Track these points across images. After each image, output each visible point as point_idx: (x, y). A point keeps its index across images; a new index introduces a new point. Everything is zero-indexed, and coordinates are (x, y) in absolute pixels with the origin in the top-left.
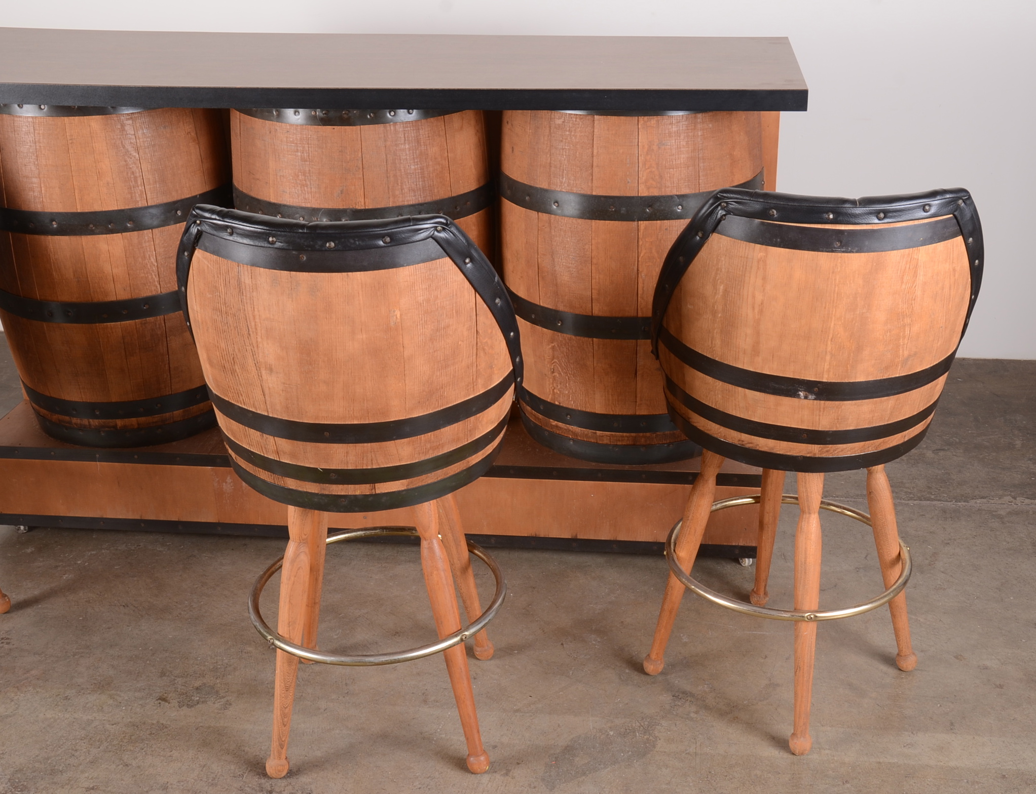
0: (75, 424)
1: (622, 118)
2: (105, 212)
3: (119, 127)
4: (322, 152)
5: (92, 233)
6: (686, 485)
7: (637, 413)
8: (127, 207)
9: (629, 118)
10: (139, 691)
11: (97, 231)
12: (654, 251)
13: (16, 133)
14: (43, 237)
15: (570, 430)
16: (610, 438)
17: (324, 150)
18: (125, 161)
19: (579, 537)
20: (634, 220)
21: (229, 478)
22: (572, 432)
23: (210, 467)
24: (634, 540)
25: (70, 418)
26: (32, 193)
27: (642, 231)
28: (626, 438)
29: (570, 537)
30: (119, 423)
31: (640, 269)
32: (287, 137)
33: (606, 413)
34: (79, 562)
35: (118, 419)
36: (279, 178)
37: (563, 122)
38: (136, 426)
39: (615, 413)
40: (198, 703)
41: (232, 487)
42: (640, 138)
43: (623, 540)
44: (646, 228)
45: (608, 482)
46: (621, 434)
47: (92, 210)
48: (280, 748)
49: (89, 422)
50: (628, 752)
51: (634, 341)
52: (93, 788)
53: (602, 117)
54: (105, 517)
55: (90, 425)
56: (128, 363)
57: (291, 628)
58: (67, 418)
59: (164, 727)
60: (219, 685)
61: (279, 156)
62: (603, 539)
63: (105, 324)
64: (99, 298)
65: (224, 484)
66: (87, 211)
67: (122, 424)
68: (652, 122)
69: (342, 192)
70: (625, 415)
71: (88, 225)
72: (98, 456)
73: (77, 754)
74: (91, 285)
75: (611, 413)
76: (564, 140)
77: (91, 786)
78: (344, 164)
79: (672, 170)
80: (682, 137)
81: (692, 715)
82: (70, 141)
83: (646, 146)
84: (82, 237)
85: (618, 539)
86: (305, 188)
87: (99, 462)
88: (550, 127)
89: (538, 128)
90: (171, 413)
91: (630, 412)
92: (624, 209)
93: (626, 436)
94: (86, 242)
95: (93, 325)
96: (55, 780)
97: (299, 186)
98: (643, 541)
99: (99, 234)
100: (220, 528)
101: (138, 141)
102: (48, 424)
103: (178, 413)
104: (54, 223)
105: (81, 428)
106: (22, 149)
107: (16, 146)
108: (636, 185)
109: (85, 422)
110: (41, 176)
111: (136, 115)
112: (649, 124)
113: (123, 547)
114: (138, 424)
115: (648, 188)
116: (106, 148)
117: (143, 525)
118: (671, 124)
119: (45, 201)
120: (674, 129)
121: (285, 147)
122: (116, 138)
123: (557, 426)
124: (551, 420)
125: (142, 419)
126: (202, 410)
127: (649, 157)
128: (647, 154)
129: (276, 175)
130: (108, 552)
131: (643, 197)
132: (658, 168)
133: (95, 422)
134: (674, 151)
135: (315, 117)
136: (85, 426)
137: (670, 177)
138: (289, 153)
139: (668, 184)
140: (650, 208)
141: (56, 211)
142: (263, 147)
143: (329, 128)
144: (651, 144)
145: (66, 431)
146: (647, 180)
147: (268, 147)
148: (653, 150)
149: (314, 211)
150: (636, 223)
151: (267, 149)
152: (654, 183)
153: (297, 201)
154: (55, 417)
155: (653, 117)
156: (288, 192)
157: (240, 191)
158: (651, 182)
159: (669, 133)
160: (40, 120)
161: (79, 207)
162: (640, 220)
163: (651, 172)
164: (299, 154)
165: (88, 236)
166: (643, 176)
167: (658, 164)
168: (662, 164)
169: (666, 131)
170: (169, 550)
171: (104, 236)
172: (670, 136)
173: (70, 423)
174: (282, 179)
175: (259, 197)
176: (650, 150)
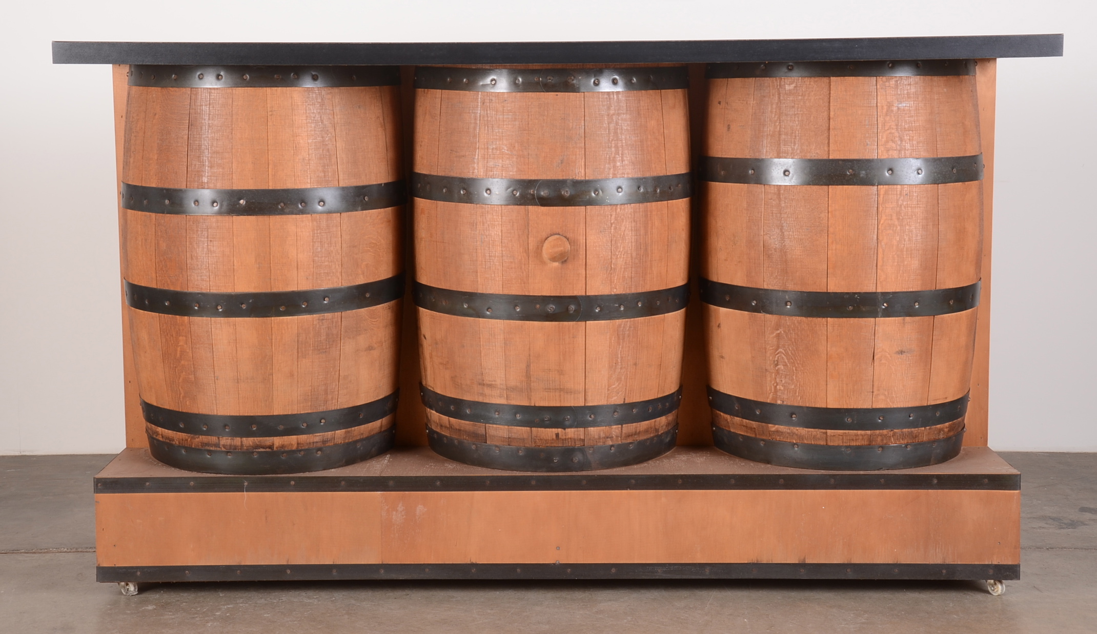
0: (224, 446)
1: (861, 78)
2: (297, 189)
3: (319, 100)
4: (544, 119)
5: (282, 212)
6: (930, 491)
7: (874, 406)
9: (867, 79)
11: (287, 210)
12: (894, 217)
13: (211, 106)
14: (227, 218)
15: (794, 433)
16: (843, 438)
17: (545, 118)
18: (322, 137)
19: (808, 561)
20: (873, 185)
21: (400, 505)
22: (797, 435)
23: (379, 492)
24: (872, 563)
25: (219, 438)
26: (221, 170)
27: (881, 196)
28: (860, 438)
29: (797, 562)
30: (277, 441)
31: (880, 238)
32: (504, 107)
33: (840, 407)
35: (276, 436)
36: (490, 151)
37: (795, 87)
38: (295, 448)
39: (849, 407)
41: (403, 516)
42: (879, 98)
43: (857, 562)
44: (886, 193)
45: (841, 491)
46: (855, 431)
47: (285, 187)
49: (241, 442)
51: (872, 319)
53: (839, 78)
54: (243, 564)
55: (242, 445)
56: (299, 366)
58: (213, 439)
61: (492, 127)
62: (835, 562)
63: (282, 318)
64: (280, 288)
65: (394, 513)
66: (279, 188)
67: (281, 443)
68: (891, 83)
69: (562, 162)
70: (860, 409)
71: (279, 203)
72: (246, 484)
75: (845, 407)
76: (796, 106)
78: (566, 132)
79: (911, 132)
80: (920, 99)
82: (270, 113)
83: (885, 107)
84: (271, 216)
85: (853, 562)
86: (522, 159)
87: (246, 492)
88: (779, 94)
89: (764, 97)
90: (334, 432)
91: (866, 406)
92: (864, 172)
93: (861, 435)
94: (274, 222)
95: (269, 318)
97: (515, 157)
98: (881, 563)
99: (288, 214)
100: (382, 571)
101: (335, 117)
102: (183, 452)
103: (340, 433)
104: (242, 202)
105: (230, 450)
106: (216, 123)
107: (209, 119)
108: (876, 147)
109: (237, 441)
110: (234, 150)
111: (336, 90)
112: (887, 84)
113: (263, 601)
114: (298, 444)
115: (888, 150)
116: (305, 121)
117: (289, 572)
118: (910, 84)
119: (234, 177)
120: (913, 90)
121: (501, 117)
122: (315, 112)
123: (777, 431)
124: (770, 425)
125: (303, 438)
126: (362, 434)
127: (888, 118)
128: (886, 115)
129: (488, 148)
130: (247, 605)
131: (883, 160)
132: (897, 129)
133: (249, 441)
134: (912, 113)
135: (538, 83)
136: (235, 447)
137: (909, 139)
138: (505, 123)
139: (908, 146)
140: (890, 172)
141: (246, 188)
142: (473, 121)
143: (551, 95)
144: (890, 105)
145: (209, 456)
146: (887, 142)
147: (480, 120)
148: (892, 111)
149: (530, 183)
150: (876, 187)
151: (478, 122)
152: (894, 145)
153: (511, 173)
154: (197, 440)
155: (892, 77)
156: (500, 165)
157: (433, 176)
158: (891, 144)
159: (908, 94)
160: (240, 91)
161: (270, 184)
162: (879, 184)
163: (891, 133)
164: (517, 123)
165: (278, 216)
166: (883, 138)
167: (897, 125)
168: (901, 125)
169: (906, 92)
170: (319, 601)
171: (294, 216)
172: (909, 98)
173: (217, 445)
174: (495, 151)
175: (463, 176)
176: (889, 110)
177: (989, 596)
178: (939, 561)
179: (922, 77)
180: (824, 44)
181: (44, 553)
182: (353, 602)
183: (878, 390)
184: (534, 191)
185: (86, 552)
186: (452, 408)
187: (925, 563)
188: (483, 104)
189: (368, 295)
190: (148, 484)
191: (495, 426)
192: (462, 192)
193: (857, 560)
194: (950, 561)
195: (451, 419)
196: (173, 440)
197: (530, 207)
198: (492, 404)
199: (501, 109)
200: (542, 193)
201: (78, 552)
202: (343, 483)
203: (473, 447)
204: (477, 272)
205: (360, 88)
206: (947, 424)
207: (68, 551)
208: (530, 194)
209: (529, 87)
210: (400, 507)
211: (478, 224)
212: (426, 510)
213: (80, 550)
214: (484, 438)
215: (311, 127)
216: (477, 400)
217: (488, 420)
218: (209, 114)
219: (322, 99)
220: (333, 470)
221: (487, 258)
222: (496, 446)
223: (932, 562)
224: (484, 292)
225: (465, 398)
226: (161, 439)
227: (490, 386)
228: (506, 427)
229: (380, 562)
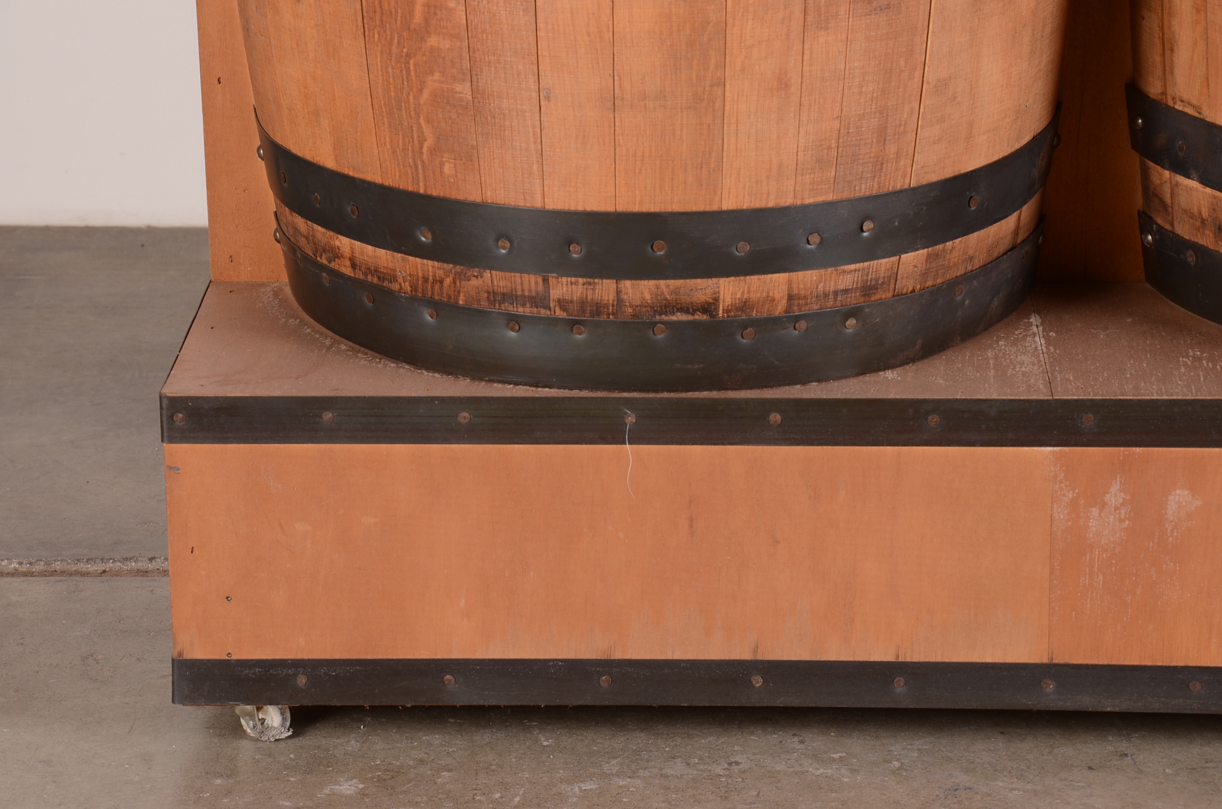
0: (563, 304)
21: (1115, 488)
23: (1049, 449)
25: (545, 280)
30: (730, 290)
35: (728, 274)
38: (780, 308)
41: (1121, 521)
49: (618, 292)
54: (618, 655)
55: (619, 301)
56: (806, 57)
58: (529, 283)
65: (1095, 511)
67: (738, 296)
72: (631, 419)
87: (630, 443)
90: (896, 258)
100: (1050, 687)
102: (428, 318)
103: (913, 260)
105: (580, 317)
109: (605, 290)
114: (790, 297)
117: (758, 681)
125: (806, 279)
130: (638, 782)
133: (641, 291)
136: (598, 308)
145: (511, 333)
154: (474, 282)
173: (539, 301)
182: (963, 779)
190: (328, 416)
196: (394, 279)
201: (54, 573)
202: (933, 419)
207: (24, 568)
210: (1115, 495)
212: (1197, 503)
213: (58, 566)
226: (347, 271)
229: (1045, 661)
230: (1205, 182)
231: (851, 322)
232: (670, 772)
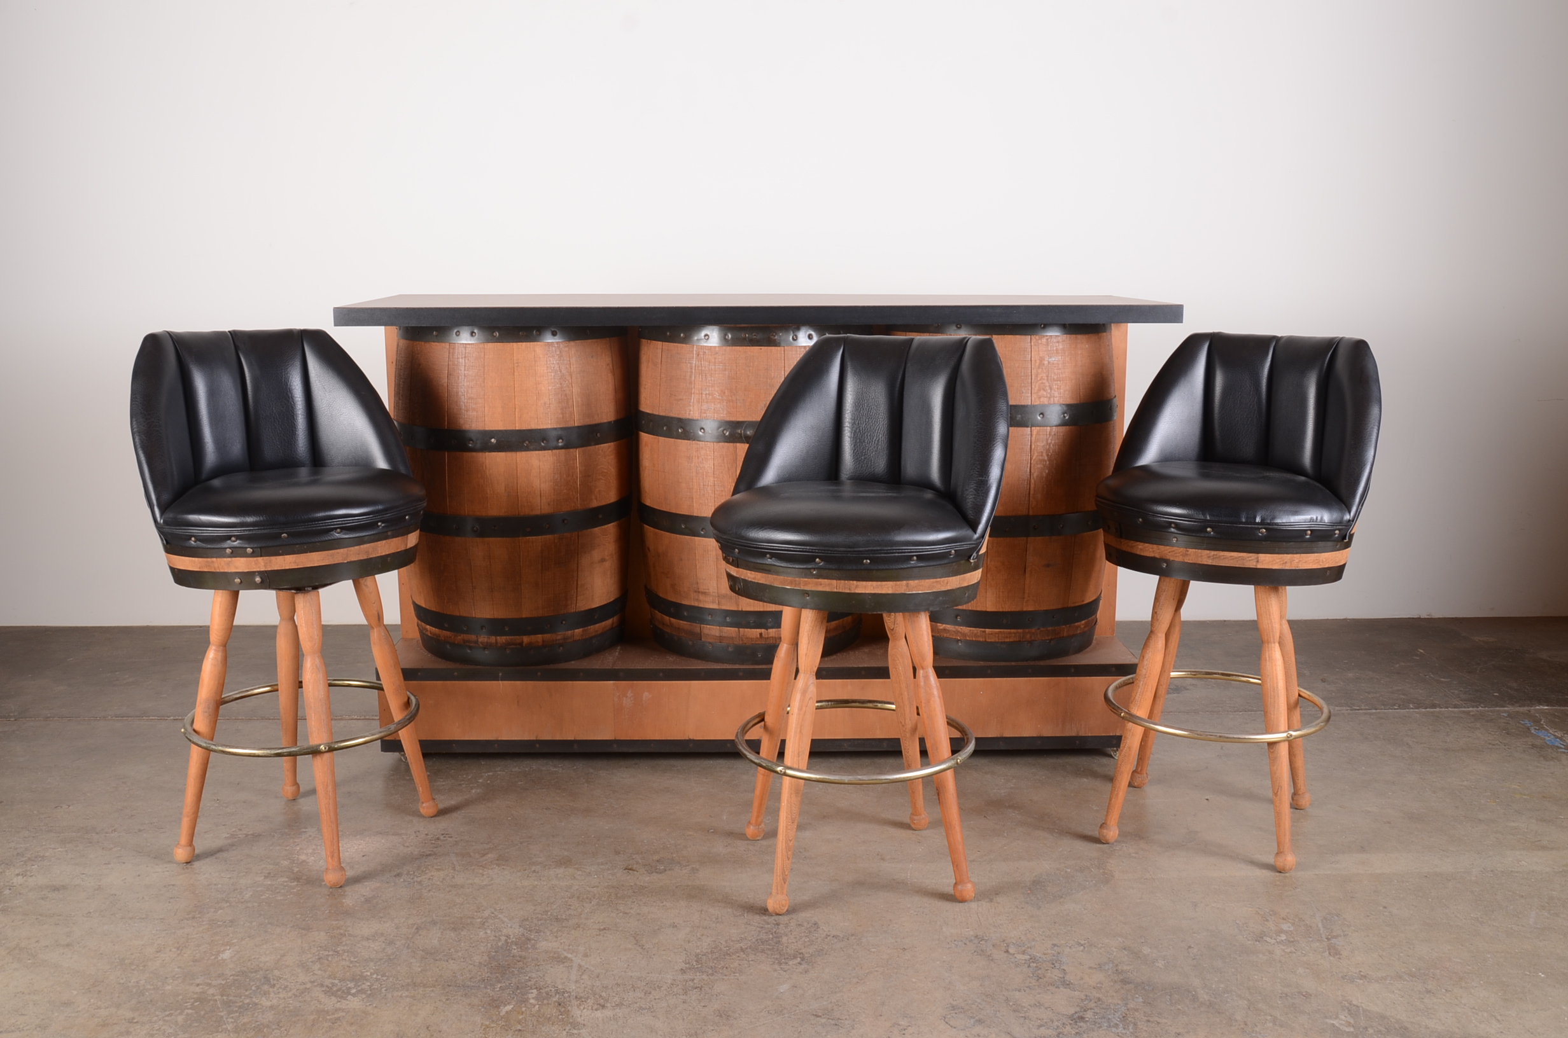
0: (482, 643)
1: (1018, 337)
2: (540, 429)
3: (558, 353)
4: (750, 370)
5: (527, 449)
6: (1068, 678)
7: (1025, 609)
8: (559, 426)
9: (1023, 337)
10: (602, 865)
11: (532, 447)
12: (1044, 454)
14: (480, 454)
15: (958, 632)
16: (999, 636)
17: (751, 368)
18: (561, 384)
20: (1027, 427)
21: (629, 692)
22: (961, 633)
23: (612, 682)
24: (1020, 736)
25: (477, 637)
26: (475, 413)
27: (1034, 436)
28: (1013, 635)
30: (526, 639)
31: (1032, 471)
32: (715, 358)
33: (997, 610)
34: (480, 781)
35: (525, 635)
36: (704, 396)
38: (541, 644)
39: (1004, 610)
40: (665, 870)
41: (631, 701)
42: (1032, 354)
43: (1008, 736)
44: (1038, 433)
45: (997, 678)
46: (1009, 630)
47: (529, 428)
48: (783, 883)
49: (496, 640)
50: (1092, 881)
51: (1025, 538)
52: (604, 929)
53: (1000, 336)
54: (500, 739)
55: (496, 643)
57: (800, 758)
59: (643, 887)
60: (677, 858)
61: (706, 376)
62: (990, 736)
63: (528, 538)
64: (525, 511)
65: (625, 698)
66: (524, 428)
67: (528, 640)
68: (1042, 341)
70: (1014, 612)
71: (524, 442)
72: (500, 674)
73: (572, 908)
74: (520, 499)
75: (1001, 610)
77: (602, 928)
78: (769, 381)
79: (1059, 382)
80: (1067, 354)
81: (1133, 855)
82: (517, 365)
83: (1038, 361)
84: (518, 453)
85: (1004, 736)
86: (731, 403)
87: (501, 680)
90: (572, 630)
91: (1018, 609)
92: (1020, 416)
93: (1014, 633)
94: (521, 457)
95: (516, 538)
96: (564, 925)
97: (725, 402)
98: (1028, 736)
99: (533, 450)
100: (615, 746)
101: (572, 366)
102: (448, 647)
103: (578, 631)
104: (493, 440)
105: (486, 647)
106: (470, 373)
107: (465, 370)
108: (1030, 395)
109: (493, 639)
110: (486, 397)
111: (572, 343)
112: (1040, 341)
113: (517, 769)
114: (543, 641)
115: (1040, 398)
116: (546, 371)
117: (537, 746)
118: (1058, 342)
119: (486, 419)
120: (1061, 347)
121: (713, 367)
122: (555, 362)
123: (945, 630)
124: (939, 624)
125: (547, 636)
126: (597, 631)
127: (1040, 370)
128: (1039, 368)
129: (702, 394)
130: (504, 773)
131: (1036, 405)
132: (1047, 380)
133: (502, 639)
134: (1060, 366)
135: (745, 339)
136: (491, 644)
137: (1058, 388)
138: (717, 372)
139: (1056, 394)
140: (1041, 416)
141: (496, 429)
142: (689, 370)
143: (756, 348)
144: (1042, 359)
145: (469, 651)
146: (1039, 390)
147: (695, 369)
148: (1044, 364)
149: (738, 424)
150: (1029, 429)
151: (694, 371)
152: (1045, 393)
153: (722, 415)
154: (459, 637)
155: (1044, 336)
156: (713, 408)
157: (655, 415)
158: (1042, 392)
159: (1057, 350)
160: (491, 346)
161: (517, 425)
162: (1032, 426)
163: (1042, 383)
164: (727, 372)
165: (523, 453)
166: (1036, 387)
167: (1047, 377)
168: (1051, 376)
169: (1055, 348)
170: (563, 769)
171: (537, 452)
172: (1057, 353)
173: (476, 642)
174: (708, 396)
175: (680, 416)
176: (1041, 364)
177: (1112, 759)
178: (1074, 734)
179: (1068, 336)
180: (988, 309)
181: (339, 719)
182: (591, 771)
183: (1029, 596)
184: (741, 431)
185: (373, 719)
186: (672, 610)
187: (1062, 735)
188: (698, 355)
189: (600, 516)
190: (420, 674)
191: (708, 626)
192: (680, 431)
193: (1007, 734)
194: (1082, 734)
195: (672, 619)
196: (440, 637)
197: (738, 444)
198: (706, 608)
199: (713, 360)
200: (748, 433)
201: (366, 719)
202: (581, 674)
203: (690, 643)
204: (693, 498)
205: (593, 340)
206: (1083, 622)
207: (359, 718)
208: (738, 433)
209: (736, 342)
210: (630, 694)
211: (694, 457)
212: (650, 696)
213: (367, 717)
214: (699, 636)
215: (551, 376)
216: (693, 604)
217: (702, 621)
218: (465, 366)
219: (560, 352)
220: (573, 662)
221: (702, 486)
222: (710, 643)
223: (1068, 735)
224: (699, 515)
225: (683, 603)
226: (429, 635)
227: (704, 593)
228: (718, 627)
229: (614, 739)
230: (659, 611)
231: (561, 648)
232: (513, 770)
